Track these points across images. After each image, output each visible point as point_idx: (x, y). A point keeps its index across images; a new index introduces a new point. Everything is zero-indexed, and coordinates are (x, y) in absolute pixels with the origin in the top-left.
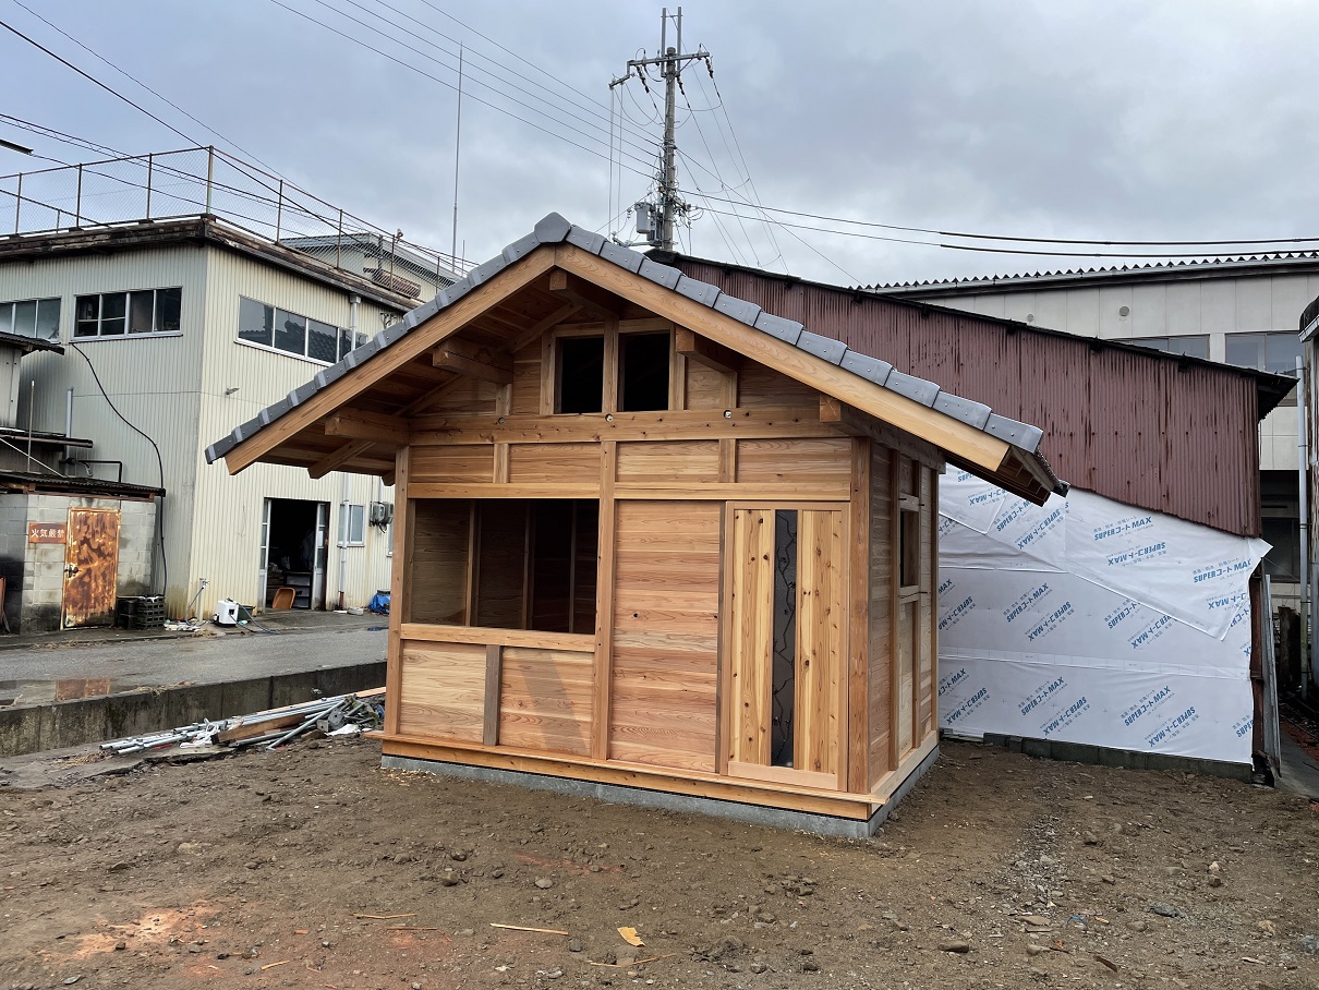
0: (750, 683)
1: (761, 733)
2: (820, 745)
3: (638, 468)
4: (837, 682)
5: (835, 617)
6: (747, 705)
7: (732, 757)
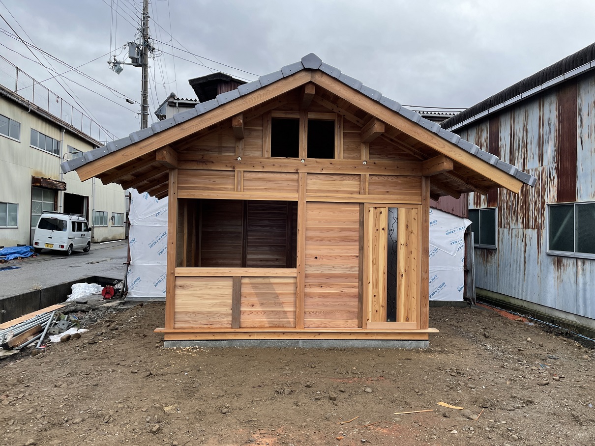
0: (376, 286)
1: (381, 308)
2: (408, 311)
3: (318, 186)
4: (416, 283)
5: (414, 255)
6: (375, 296)
7: (368, 320)
